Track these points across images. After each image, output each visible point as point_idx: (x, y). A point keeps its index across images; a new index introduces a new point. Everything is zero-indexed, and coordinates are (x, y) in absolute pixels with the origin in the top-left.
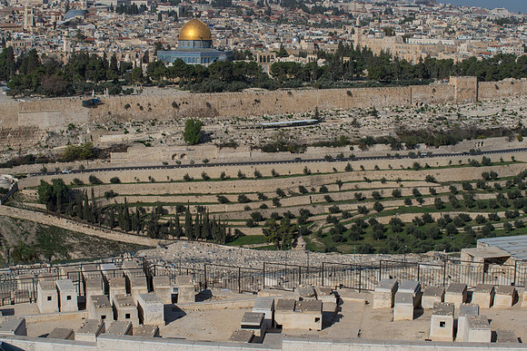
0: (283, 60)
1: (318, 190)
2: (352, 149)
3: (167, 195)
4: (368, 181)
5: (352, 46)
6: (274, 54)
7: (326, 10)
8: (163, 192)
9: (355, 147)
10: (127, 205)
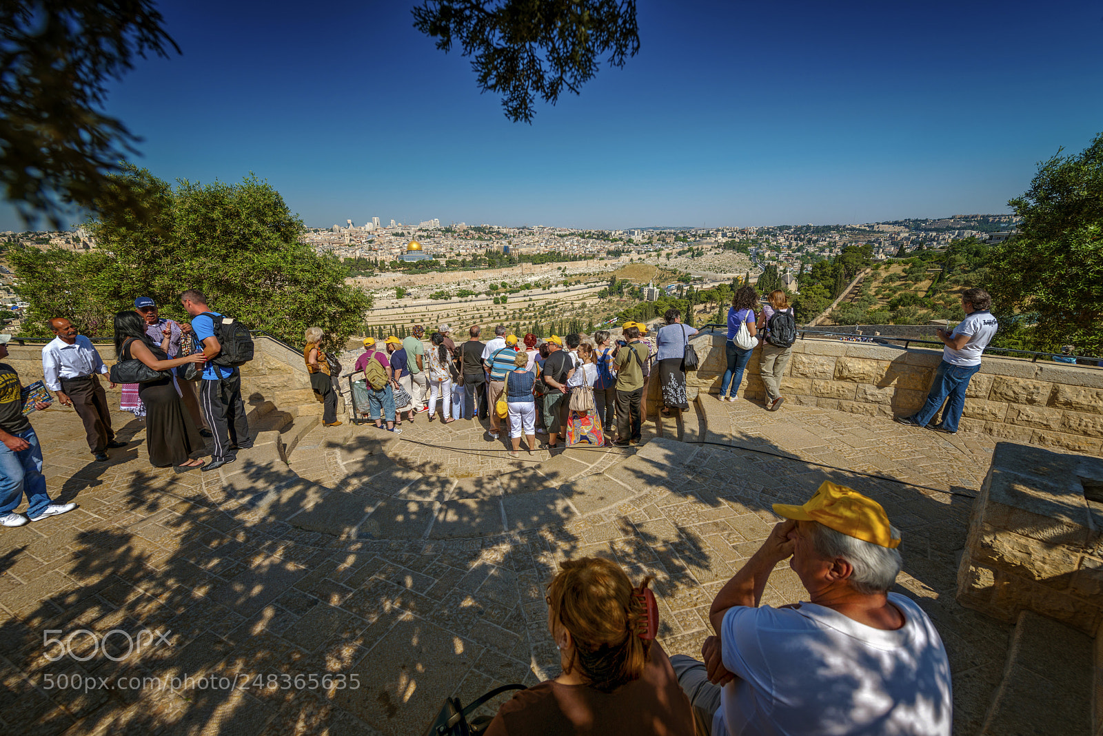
3: (388, 321)
4: (478, 310)
9: (473, 296)
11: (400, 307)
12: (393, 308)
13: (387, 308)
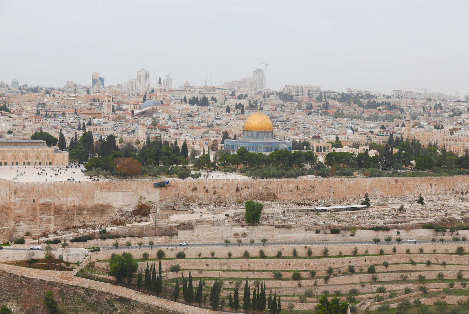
0: (338, 150)
1: (366, 269)
2: (398, 233)
3: (228, 270)
4: (413, 263)
5: (402, 138)
6: (330, 145)
7: (379, 105)
8: (225, 268)
9: (401, 231)
10: (191, 279)
11: (252, 242)
12: (240, 242)
13: (227, 242)
